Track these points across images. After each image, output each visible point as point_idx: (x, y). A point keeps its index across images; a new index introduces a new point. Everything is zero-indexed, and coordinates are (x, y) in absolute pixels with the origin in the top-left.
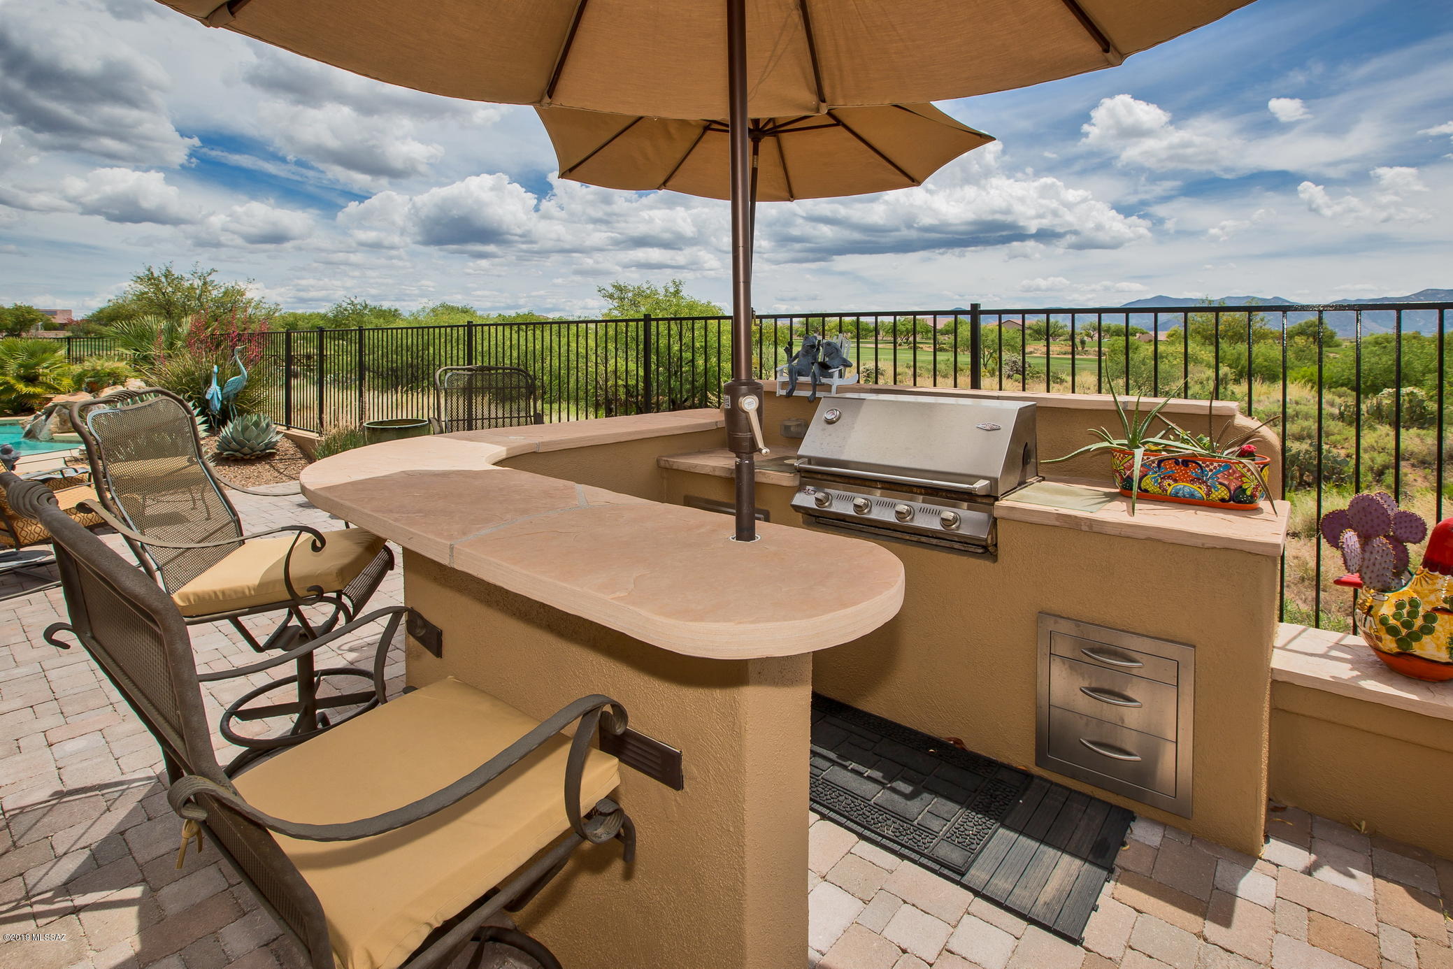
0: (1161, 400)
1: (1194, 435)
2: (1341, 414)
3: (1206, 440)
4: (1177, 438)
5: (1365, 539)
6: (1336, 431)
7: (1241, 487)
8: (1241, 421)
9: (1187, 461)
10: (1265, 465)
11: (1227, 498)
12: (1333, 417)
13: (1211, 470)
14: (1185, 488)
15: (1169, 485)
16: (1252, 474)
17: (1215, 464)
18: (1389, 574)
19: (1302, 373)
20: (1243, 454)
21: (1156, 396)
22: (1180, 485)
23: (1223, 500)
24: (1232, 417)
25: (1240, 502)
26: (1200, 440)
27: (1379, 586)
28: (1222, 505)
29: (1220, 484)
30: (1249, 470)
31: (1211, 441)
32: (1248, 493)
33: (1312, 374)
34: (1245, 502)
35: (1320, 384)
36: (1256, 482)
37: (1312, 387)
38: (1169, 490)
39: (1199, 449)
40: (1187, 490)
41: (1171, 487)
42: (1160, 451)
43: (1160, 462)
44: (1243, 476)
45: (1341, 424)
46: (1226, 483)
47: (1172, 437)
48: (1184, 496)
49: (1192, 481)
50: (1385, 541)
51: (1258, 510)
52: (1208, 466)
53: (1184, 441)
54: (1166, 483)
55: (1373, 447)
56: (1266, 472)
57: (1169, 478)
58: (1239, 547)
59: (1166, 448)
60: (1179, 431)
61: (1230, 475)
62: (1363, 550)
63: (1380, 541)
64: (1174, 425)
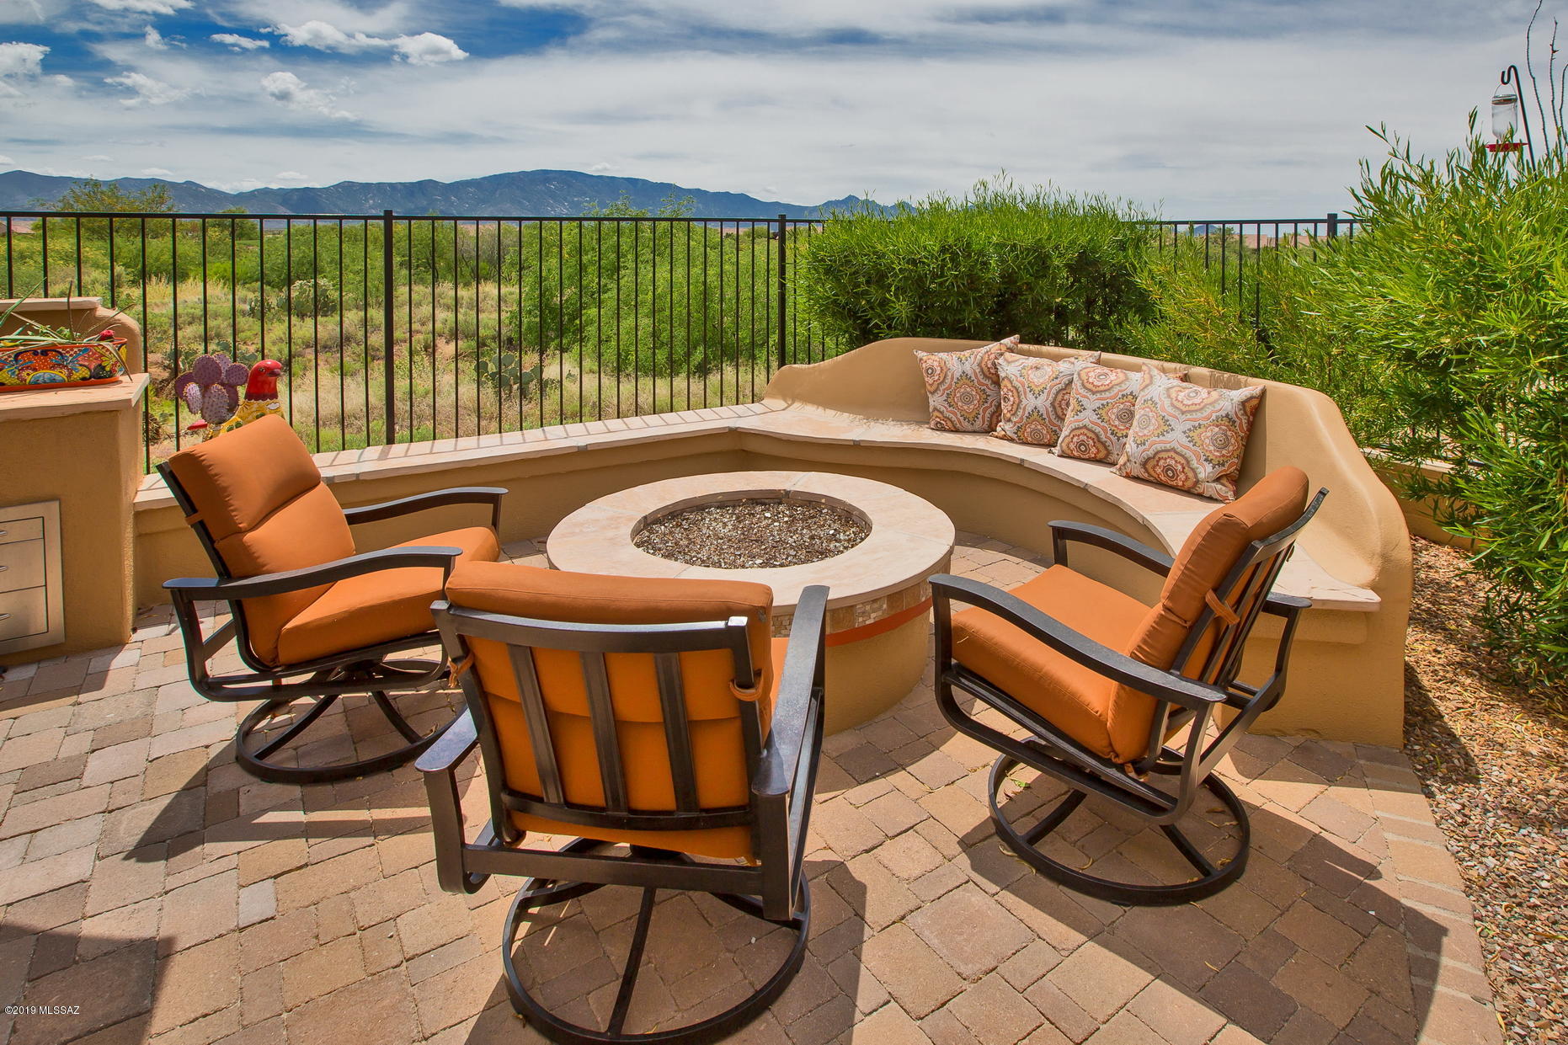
0: (16, 301)
1: (54, 328)
2: (252, 309)
3: (67, 332)
4: (36, 333)
5: (205, 388)
6: (246, 327)
7: (100, 365)
8: (103, 312)
9: (45, 351)
10: (122, 344)
11: (87, 376)
12: (244, 314)
13: (71, 355)
14: (45, 374)
15: (28, 374)
16: (111, 353)
17: (76, 350)
18: (224, 411)
19: (214, 270)
20: (103, 338)
21: (11, 297)
22: (40, 373)
23: (84, 379)
24: (93, 310)
25: (101, 377)
26: (61, 331)
27: (217, 420)
28: (84, 383)
29: (81, 365)
30: (108, 350)
31: (71, 331)
32: (108, 369)
33: (225, 270)
34: (105, 377)
35: (233, 280)
36: (114, 359)
37: (225, 284)
38: (29, 379)
39: (59, 340)
40: (47, 376)
41: (29, 377)
42: (17, 346)
43: (17, 355)
44: (102, 355)
45: (251, 319)
46: (86, 364)
47: (30, 333)
48: (45, 382)
49: (53, 367)
50: (220, 387)
51: (117, 382)
52: (68, 352)
53: (44, 334)
54: (24, 374)
55: (281, 339)
56: (123, 350)
57: (27, 368)
58: (96, 409)
59: (25, 343)
60: (38, 326)
61: (89, 356)
62: (203, 396)
63: (216, 387)
64: (32, 322)
